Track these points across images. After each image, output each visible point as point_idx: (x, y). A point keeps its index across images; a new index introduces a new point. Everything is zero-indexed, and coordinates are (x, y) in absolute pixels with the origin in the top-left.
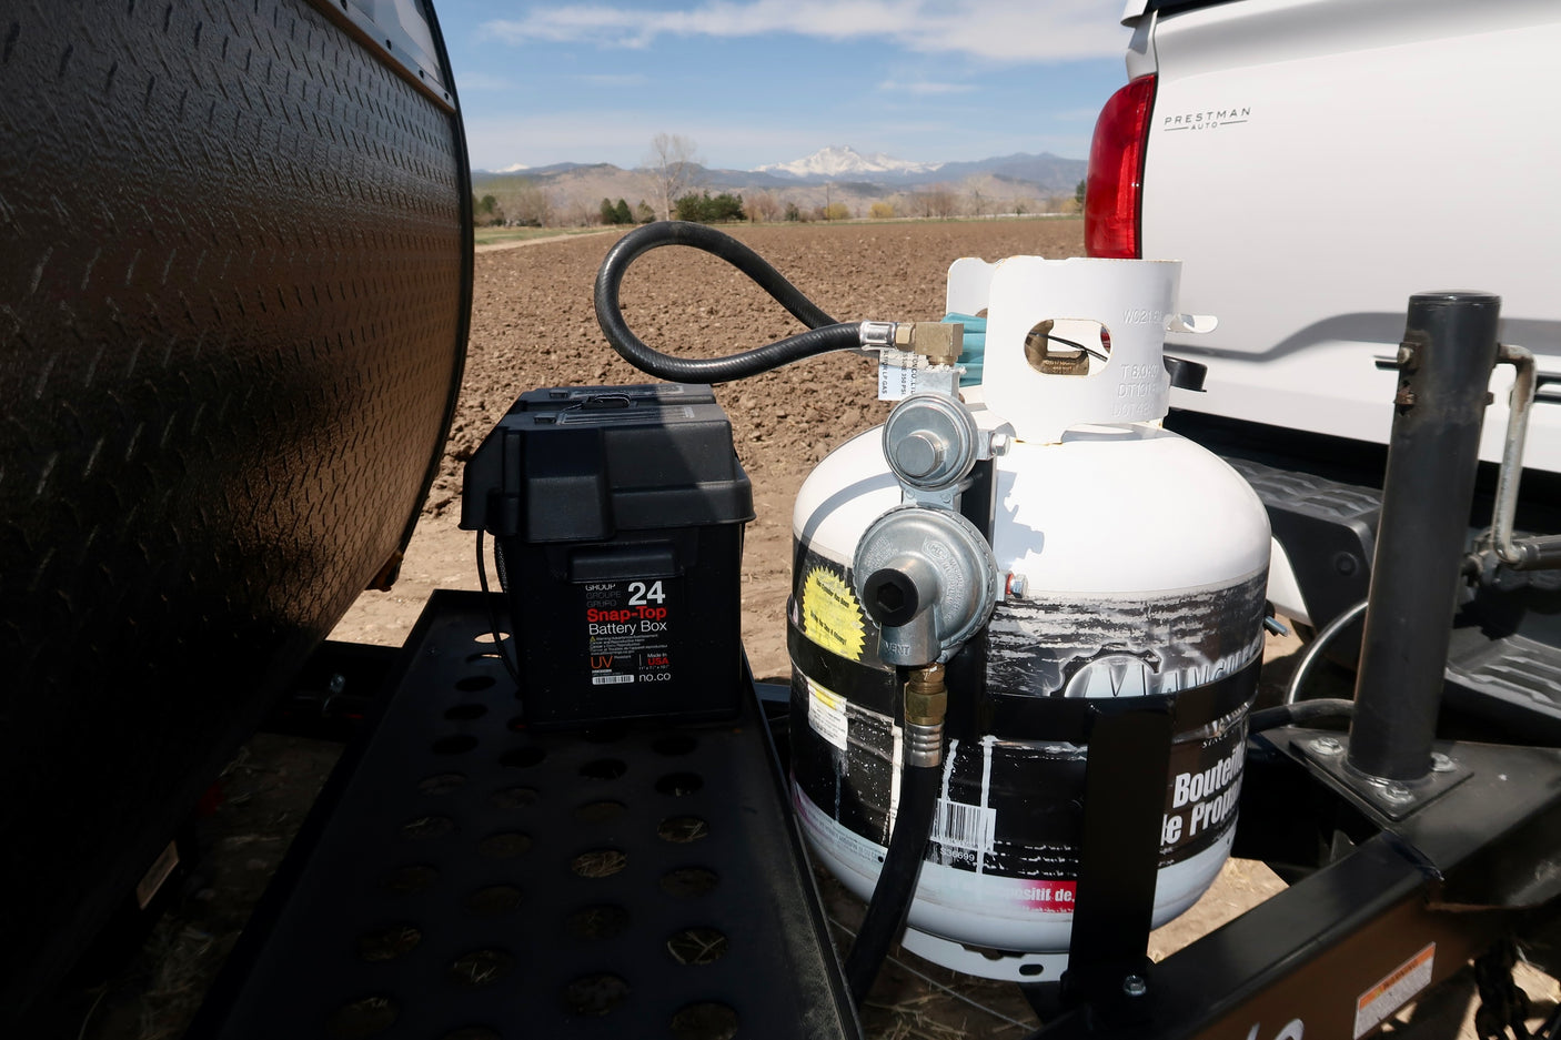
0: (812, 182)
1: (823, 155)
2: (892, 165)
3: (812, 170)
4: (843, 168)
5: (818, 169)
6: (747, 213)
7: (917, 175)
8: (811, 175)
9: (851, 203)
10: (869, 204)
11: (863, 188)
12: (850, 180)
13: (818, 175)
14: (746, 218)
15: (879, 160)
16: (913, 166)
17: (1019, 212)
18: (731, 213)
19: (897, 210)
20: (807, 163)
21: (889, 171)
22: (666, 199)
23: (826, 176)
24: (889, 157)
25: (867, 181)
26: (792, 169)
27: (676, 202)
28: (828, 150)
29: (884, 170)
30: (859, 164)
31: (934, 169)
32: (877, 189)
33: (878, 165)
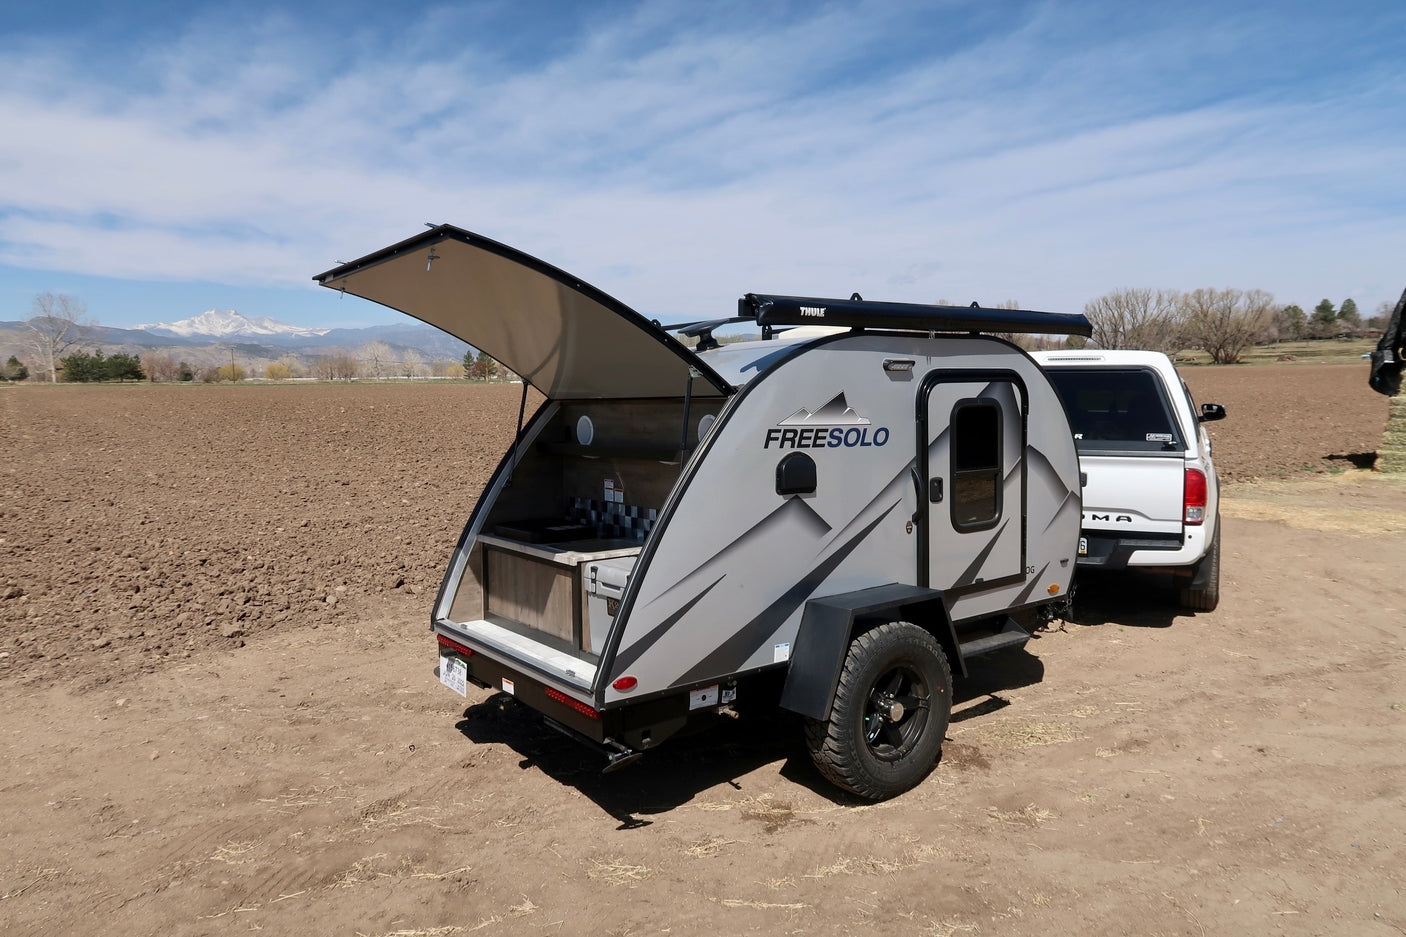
0: (198, 342)
1: (208, 316)
2: (279, 329)
3: (196, 330)
4: (229, 330)
5: (203, 330)
6: (146, 373)
7: (304, 339)
8: (196, 335)
9: (242, 363)
10: (262, 365)
11: (253, 348)
12: (238, 341)
13: (203, 335)
14: (144, 377)
15: (267, 324)
16: (301, 331)
17: (409, 376)
18: (127, 373)
19: (292, 371)
20: (192, 323)
21: (277, 334)
22: (51, 357)
23: (212, 337)
24: (276, 322)
25: (255, 343)
26: (173, 329)
27: (63, 360)
28: (213, 312)
29: (271, 333)
30: (246, 326)
31: (322, 334)
32: (267, 351)
33: (266, 328)
